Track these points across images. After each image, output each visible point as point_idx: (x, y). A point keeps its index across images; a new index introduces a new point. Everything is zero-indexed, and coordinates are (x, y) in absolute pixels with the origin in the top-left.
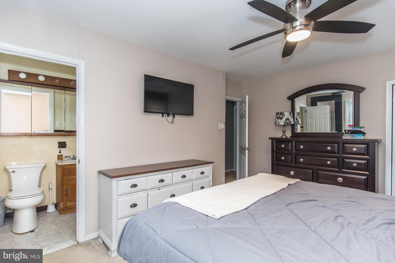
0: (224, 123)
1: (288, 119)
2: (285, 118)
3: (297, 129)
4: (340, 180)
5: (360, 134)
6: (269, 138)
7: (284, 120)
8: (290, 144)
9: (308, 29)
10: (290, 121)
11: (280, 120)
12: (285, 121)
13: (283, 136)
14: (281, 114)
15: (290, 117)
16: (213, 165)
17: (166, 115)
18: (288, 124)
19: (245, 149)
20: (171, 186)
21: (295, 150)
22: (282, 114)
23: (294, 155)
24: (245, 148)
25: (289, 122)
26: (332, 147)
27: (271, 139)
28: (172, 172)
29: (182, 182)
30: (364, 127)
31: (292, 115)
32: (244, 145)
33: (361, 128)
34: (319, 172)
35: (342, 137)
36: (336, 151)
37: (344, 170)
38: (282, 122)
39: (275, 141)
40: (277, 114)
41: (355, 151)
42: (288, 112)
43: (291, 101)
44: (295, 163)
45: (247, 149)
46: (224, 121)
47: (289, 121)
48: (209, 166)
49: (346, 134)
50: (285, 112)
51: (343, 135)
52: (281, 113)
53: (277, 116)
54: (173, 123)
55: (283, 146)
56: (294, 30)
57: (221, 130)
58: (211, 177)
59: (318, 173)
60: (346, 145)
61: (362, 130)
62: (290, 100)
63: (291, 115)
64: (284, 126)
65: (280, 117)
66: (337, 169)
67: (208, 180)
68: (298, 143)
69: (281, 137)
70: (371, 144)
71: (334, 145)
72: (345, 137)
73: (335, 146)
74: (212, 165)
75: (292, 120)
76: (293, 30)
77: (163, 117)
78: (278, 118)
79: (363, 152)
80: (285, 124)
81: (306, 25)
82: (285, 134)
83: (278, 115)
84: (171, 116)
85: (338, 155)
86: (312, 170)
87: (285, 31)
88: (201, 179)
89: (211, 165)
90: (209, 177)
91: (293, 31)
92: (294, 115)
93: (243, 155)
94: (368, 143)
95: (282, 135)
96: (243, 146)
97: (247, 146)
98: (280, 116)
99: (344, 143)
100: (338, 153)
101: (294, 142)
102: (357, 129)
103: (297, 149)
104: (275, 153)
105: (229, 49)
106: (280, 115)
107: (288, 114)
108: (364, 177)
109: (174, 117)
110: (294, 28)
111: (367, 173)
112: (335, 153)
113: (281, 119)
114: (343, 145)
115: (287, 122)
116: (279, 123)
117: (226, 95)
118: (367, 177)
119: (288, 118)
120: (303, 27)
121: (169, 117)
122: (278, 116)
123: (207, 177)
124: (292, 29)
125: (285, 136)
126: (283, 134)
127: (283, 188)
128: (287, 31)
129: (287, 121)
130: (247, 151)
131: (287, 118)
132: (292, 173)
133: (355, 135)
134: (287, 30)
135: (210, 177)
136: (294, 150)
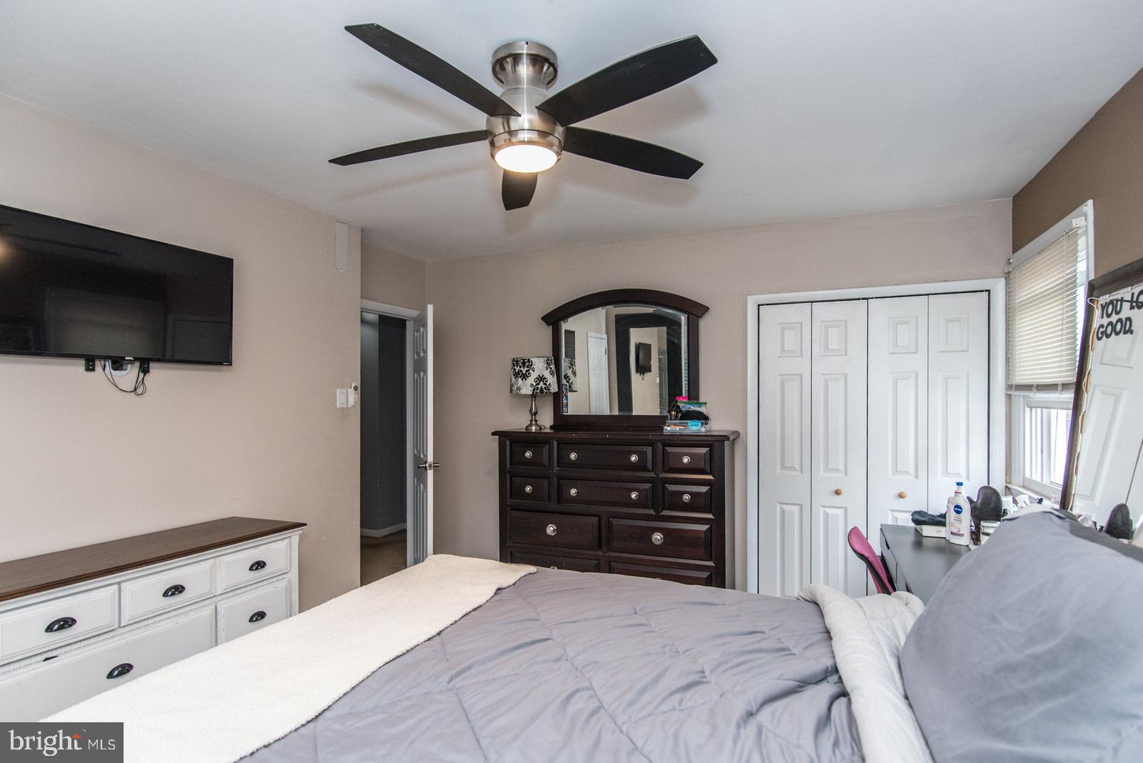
0: (356, 388)
1: (541, 379)
2: (534, 375)
3: (567, 405)
4: (657, 537)
5: (699, 419)
6: (494, 434)
7: (531, 380)
8: (546, 449)
9: (550, 146)
10: (548, 384)
11: (522, 379)
12: (534, 384)
13: (531, 425)
14: (524, 364)
15: (547, 374)
16: (300, 532)
17: (109, 364)
18: (542, 391)
19: (426, 468)
20: (111, 634)
21: (558, 466)
22: (527, 363)
23: (555, 479)
24: (426, 462)
25: (545, 388)
26: (642, 455)
27: (498, 437)
28: (119, 583)
29: (165, 611)
30: (706, 403)
31: (553, 366)
32: (423, 453)
33: (700, 404)
34: (614, 521)
35: (662, 429)
36: (649, 465)
37: (666, 513)
38: (526, 387)
39: (508, 442)
40: (515, 362)
41: (686, 464)
42: (542, 360)
43: (551, 327)
44: (558, 502)
45: (430, 466)
46: (357, 382)
47: (546, 384)
48: (286, 538)
49: (671, 419)
50: (533, 360)
51: (664, 424)
52: (524, 360)
53: (515, 369)
54: (139, 391)
55: (528, 454)
56: (514, 140)
57: (344, 411)
58: (294, 576)
59: (610, 525)
60: (669, 449)
61: (703, 409)
62: (549, 325)
63: (551, 368)
64: (534, 396)
65: (521, 371)
66: (652, 512)
67: (282, 584)
68: (566, 445)
69: (527, 428)
70: (716, 445)
71: (644, 448)
72: (669, 428)
73: (646, 452)
74: (300, 535)
75: (552, 380)
76: (510, 140)
77: (93, 370)
78: (516, 375)
79: (701, 465)
80: (533, 393)
81: (543, 134)
82: (536, 421)
83: (515, 367)
84: (129, 366)
85: (653, 475)
86: (597, 518)
87: (490, 138)
88: (255, 586)
89: (295, 535)
90: (285, 576)
91: (510, 143)
92: (559, 368)
93: (422, 486)
94: (711, 443)
95: (529, 423)
96: (422, 456)
97: (430, 459)
98: (522, 369)
99: (665, 445)
100: (653, 471)
101: (555, 443)
102: (693, 408)
103: (563, 462)
104: (508, 476)
105: (330, 161)
106: (521, 367)
107: (542, 364)
108: (704, 527)
109: (145, 370)
110: (511, 133)
111: (710, 516)
112: (646, 469)
113: (525, 377)
114: (664, 450)
115: (539, 386)
116: (519, 389)
117: (362, 297)
118: (711, 527)
119: (543, 376)
120: (534, 136)
121: (123, 373)
122: (517, 369)
123: (281, 577)
124: (506, 136)
125: (536, 425)
126: (531, 421)
127: (476, 606)
128: (495, 139)
129: (538, 384)
130: (430, 473)
131: (539, 376)
132: (552, 529)
133: (690, 423)
134: (495, 136)
135: (289, 576)
136: (556, 465)
